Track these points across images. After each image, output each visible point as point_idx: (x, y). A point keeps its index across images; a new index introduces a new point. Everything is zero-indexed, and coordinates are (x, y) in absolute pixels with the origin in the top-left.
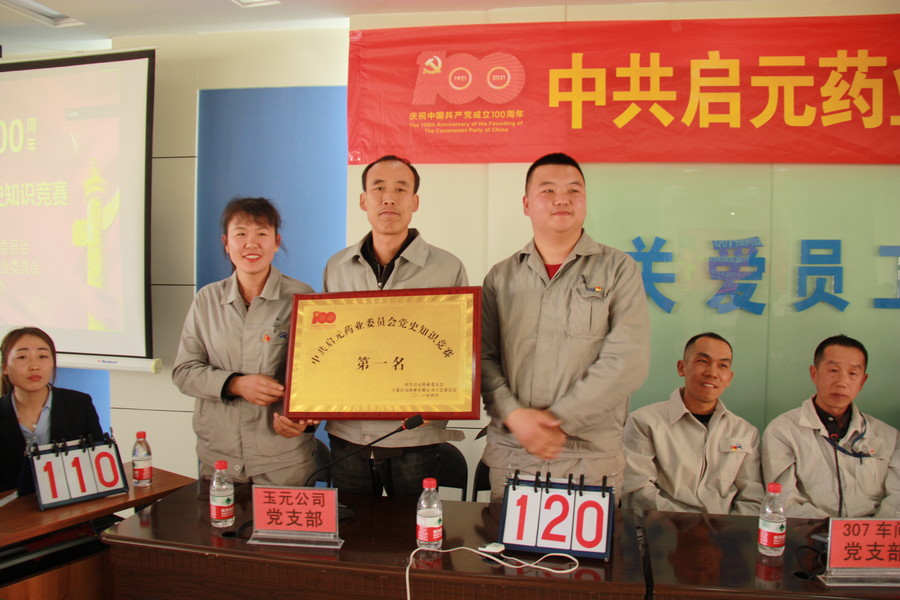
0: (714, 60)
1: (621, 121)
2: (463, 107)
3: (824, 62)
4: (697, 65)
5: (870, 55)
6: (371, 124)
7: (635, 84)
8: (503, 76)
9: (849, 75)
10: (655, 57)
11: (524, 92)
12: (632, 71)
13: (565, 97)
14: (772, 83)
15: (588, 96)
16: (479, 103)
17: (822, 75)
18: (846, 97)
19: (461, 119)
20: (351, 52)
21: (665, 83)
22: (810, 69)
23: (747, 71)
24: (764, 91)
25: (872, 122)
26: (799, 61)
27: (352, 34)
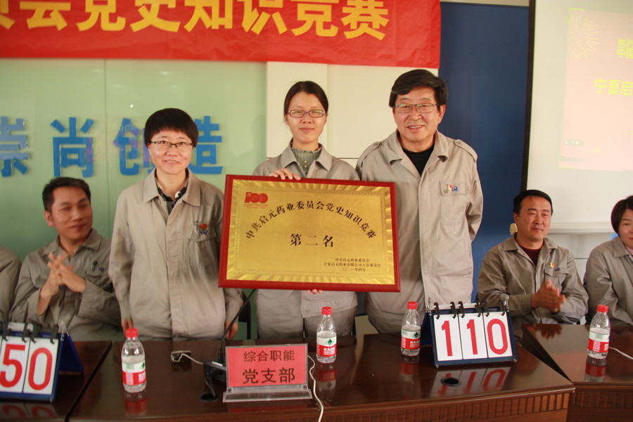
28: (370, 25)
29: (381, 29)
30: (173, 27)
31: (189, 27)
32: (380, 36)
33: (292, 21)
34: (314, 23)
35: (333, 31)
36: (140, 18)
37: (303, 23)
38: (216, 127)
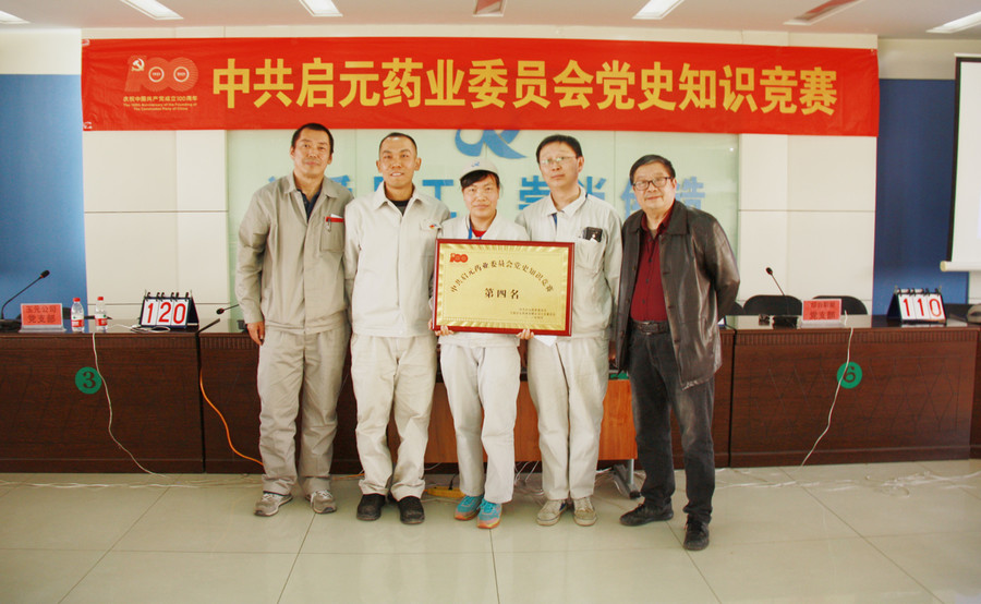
0: (317, 64)
1: (259, 103)
2: (158, 94)
3: (385, 65)
4: (306, 67)
5: (413, 61)
6: (98, 104)
7: (268, 79)
8: (184, 73)
9: (400, 74)
10: (280, 62)
11: (198, 84)
12: (266, 70)
13: (224, 87)
14: (353, 78)
15: (238, 87)
16: (169, 92)
17: (384, 74)
18: (398, 87)
19: (157, 102)
20: (83, 54)
21: (287, 79)
22: (377, 69)
23: (339, 70)
24: (348, 84)
25: (414, 103)
26: (370, 64)
27: (84, 42)
28: (822, 103)
29: (831, 106)
30: (670, 106)
31: (683, 106)
32: (830, 112)
33: (761, 101)
34: (779, 103)
35: (793, 109)
36: (645, 99)
37: (769, 102)
38: (701, 186)
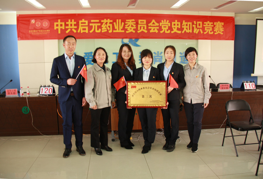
0: (83, 21)
1: (67, 32)
2: (39, 30)
3: (102, 21)
4: (80, 22)
5: (110, 20)
6: (22, 33)
7: (69, 25)
8: (46, 24)
9: (106, 23)
10: (73, 20)
11: (50, 27)
12: (69, 23)
13: (57, 27)
14: (93, 25)
15: (61, 27)
16: (42, 29)
17: (102, 23)
18: (106, 27)
19: (38, 32)
20: (17, 19)
21: (75, 25)
22: (100, 22)
23: (89, 23)
24: (92, 26)
25: (110, 32)
26: (98, 21)
27: (17, 15)
28: (220, 31)
29: (222, 32)
30: (180, 32)
31: (183, 32)
32: (222, 34)
33: (204, 31)
34: (208, 31)
35: (212, 33)
36: (173, 30)
37: (206, 31)
